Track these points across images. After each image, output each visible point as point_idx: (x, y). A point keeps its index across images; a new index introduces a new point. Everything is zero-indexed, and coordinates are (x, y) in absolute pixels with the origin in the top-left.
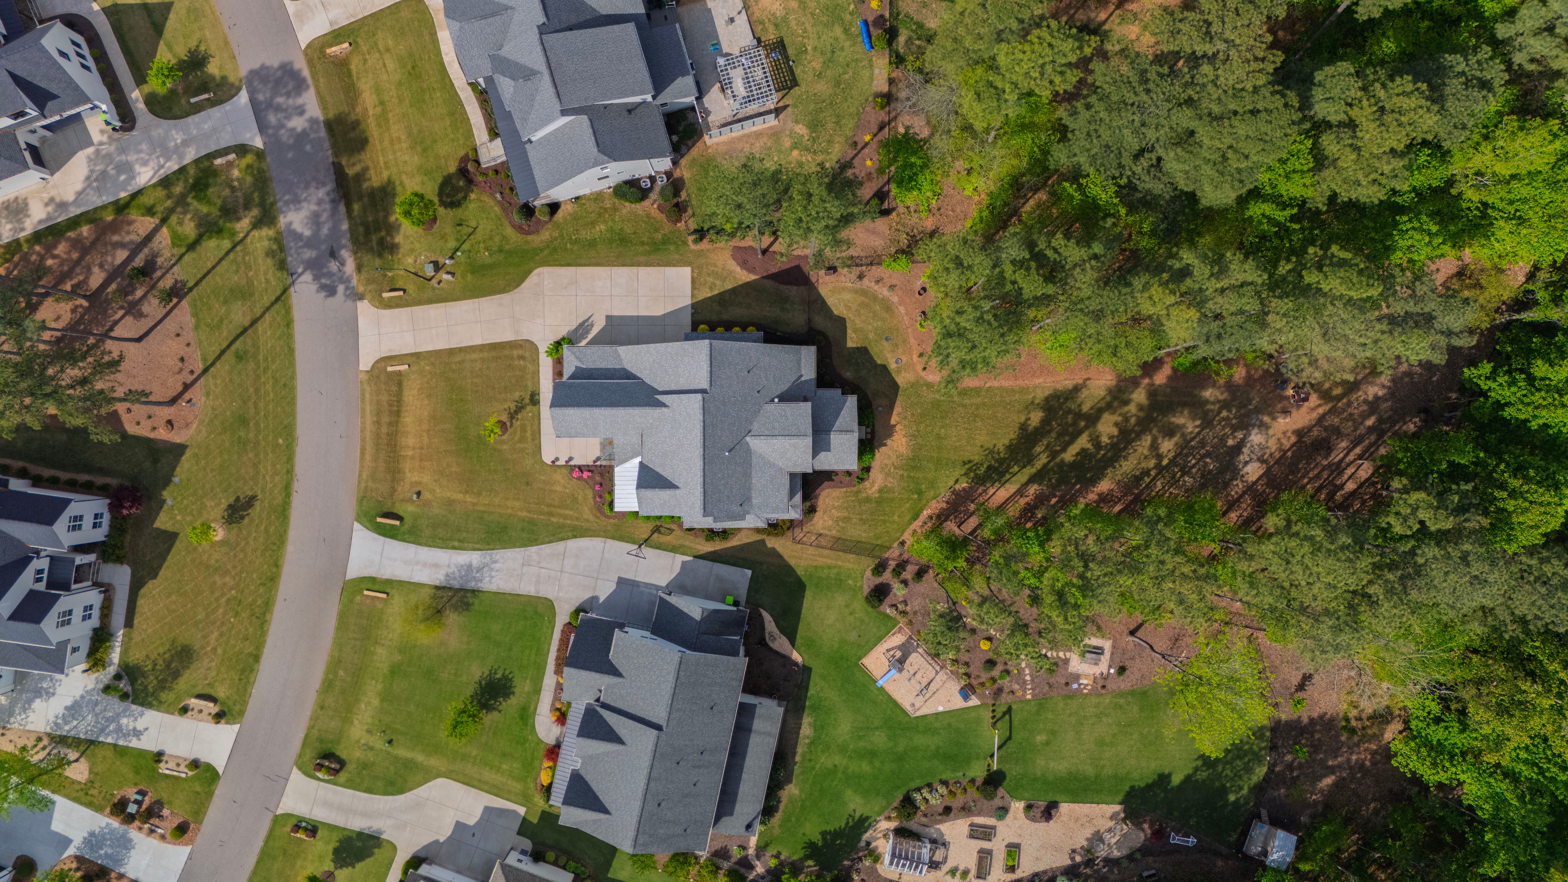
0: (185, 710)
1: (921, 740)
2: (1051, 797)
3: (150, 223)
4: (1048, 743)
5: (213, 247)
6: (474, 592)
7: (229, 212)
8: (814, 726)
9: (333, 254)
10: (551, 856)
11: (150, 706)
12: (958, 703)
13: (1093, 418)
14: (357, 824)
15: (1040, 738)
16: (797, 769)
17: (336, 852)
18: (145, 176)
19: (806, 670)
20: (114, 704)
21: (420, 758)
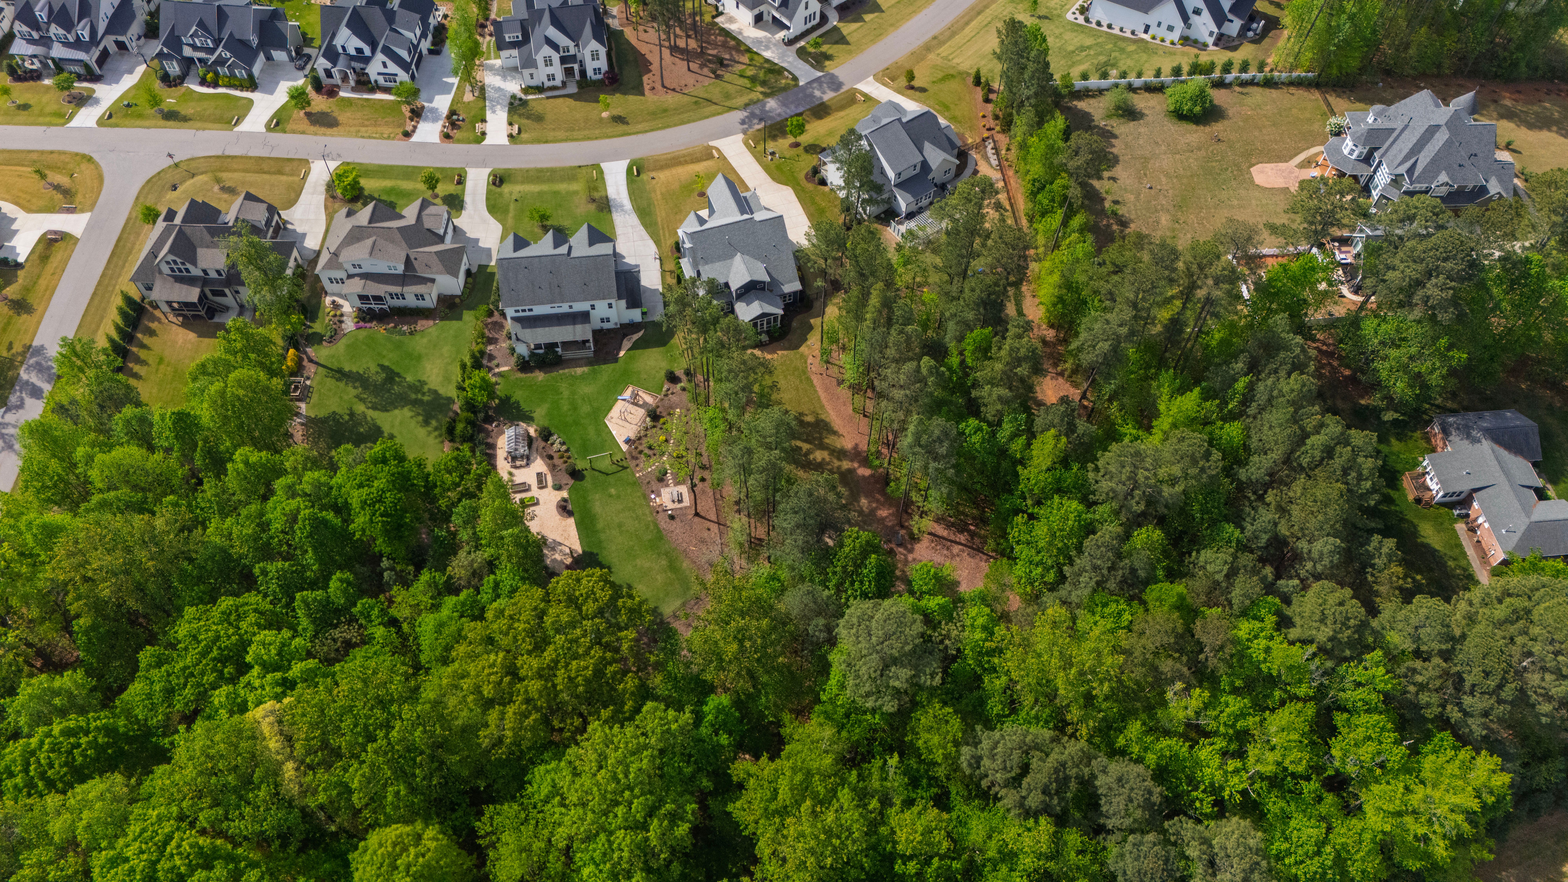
0: (510, 124)
1: (591, 431)
2: (575, 511)
3: (747, 61)
4: (611, 496)
5: (746, 82)
6: (610, 211)
7: (764, 83)
8: (583, 373)
9: (761, 120)
10: (470, 280)
11: (509, 112)
12: (620, 441)
13: (822, 447)
14: (468, 199)
15: (613, 491)
16: (554, 374)
17: (451, 195)
18: (767, 54)
19: (616, 360)
20: (506, 102)
21: (511, 215)
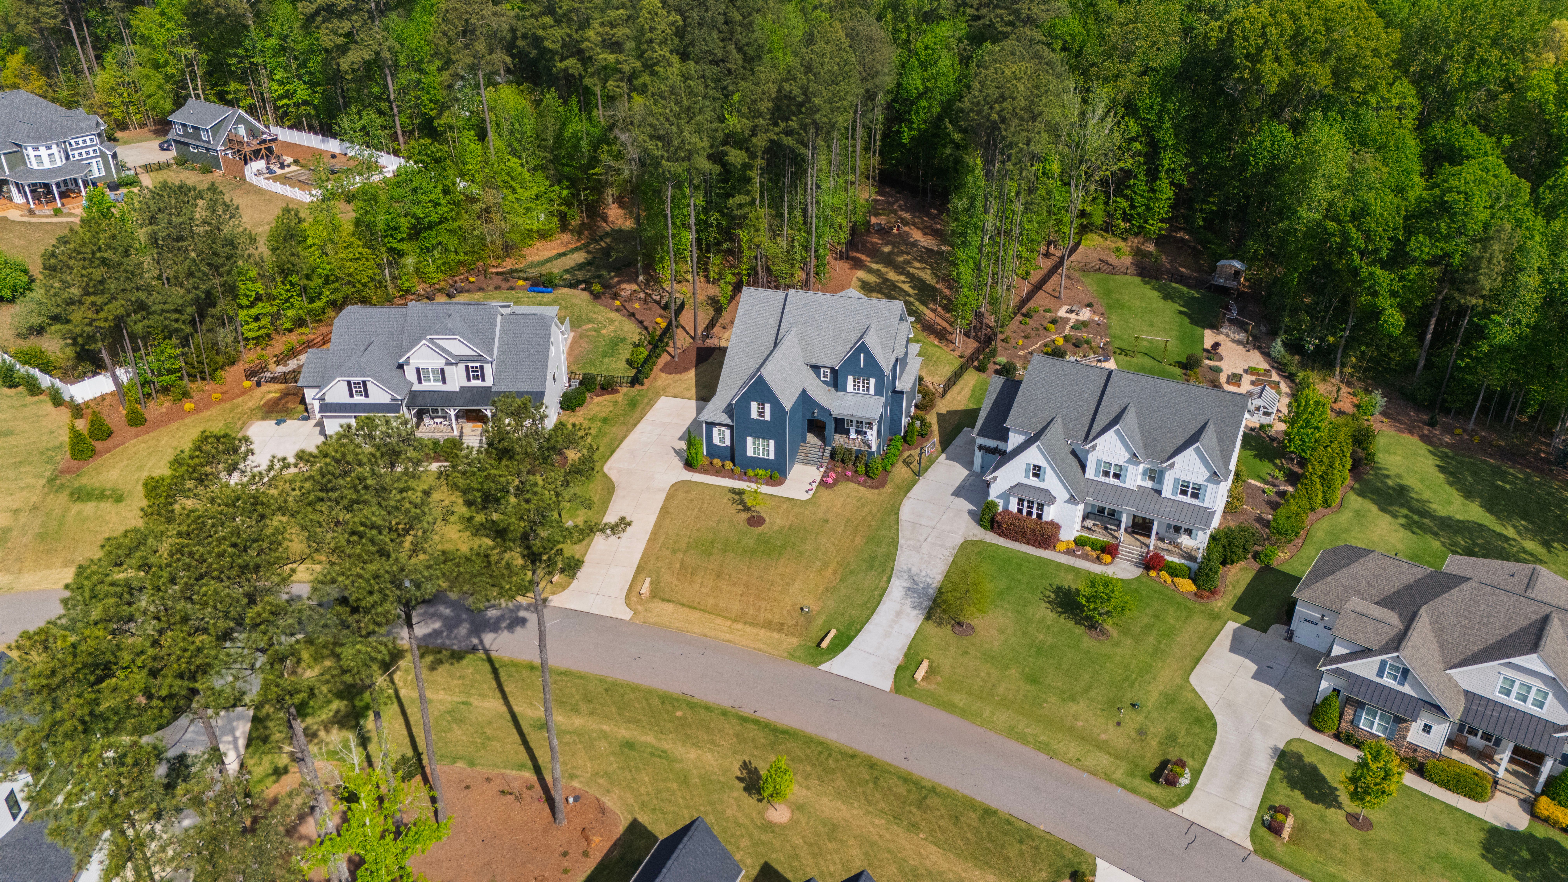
6: (940, 592)
9: (478, 611)
17: (1311, 798)
21: (1159, 688)
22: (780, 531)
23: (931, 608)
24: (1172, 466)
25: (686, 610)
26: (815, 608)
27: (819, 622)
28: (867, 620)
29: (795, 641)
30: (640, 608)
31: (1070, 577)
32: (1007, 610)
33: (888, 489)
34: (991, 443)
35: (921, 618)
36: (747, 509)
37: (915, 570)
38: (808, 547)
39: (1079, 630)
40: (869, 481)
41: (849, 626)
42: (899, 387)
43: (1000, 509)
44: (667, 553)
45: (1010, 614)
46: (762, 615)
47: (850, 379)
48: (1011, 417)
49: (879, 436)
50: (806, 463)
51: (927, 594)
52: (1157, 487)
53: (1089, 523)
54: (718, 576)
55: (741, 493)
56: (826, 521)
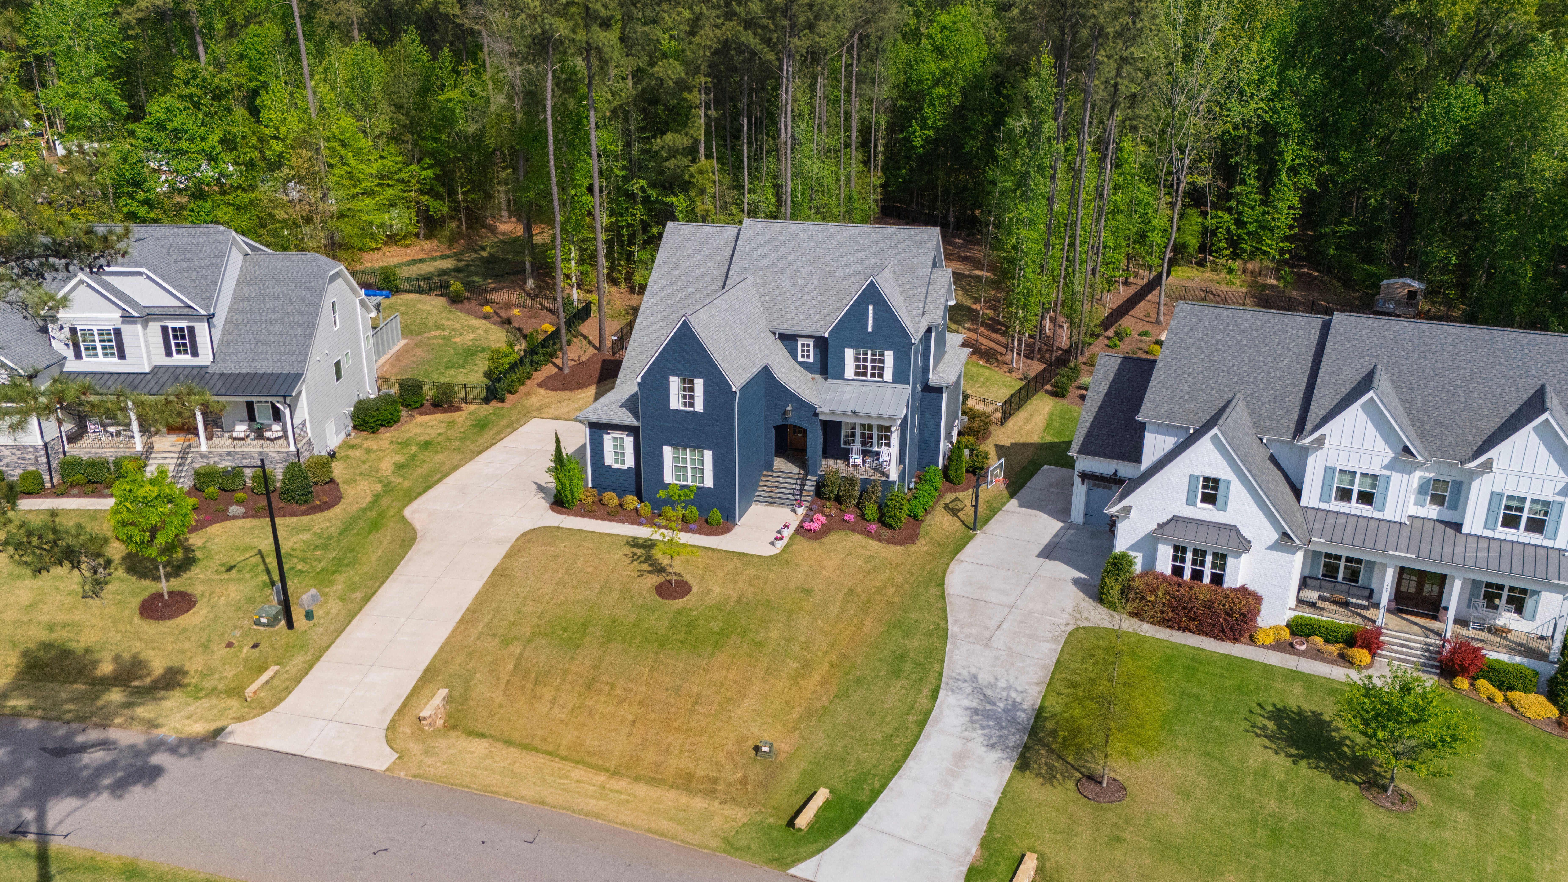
22: (719, 607)
23: (1026, 748)
24: (1488, 466)
25: (513, 753)
26: (784, 747)
27: (793, 774)
28: (895, 772)
29: (739, 815)
30: (415, 748)
31: (1297, 689)
32: (1186, 751)
33: (921, 547)
34: (1104, 466)
35: (1009, 766)
36: (659, 569)
37: (984, 677)
38: (773, 635)
39: (1348, 792)
40: (886, 532)
41: (858, 782)
42: (934, 379)
43: (1138, 568)
44: (492, 644)
45: (1192, 759)
46: (673, 762)
47: (850, 354)
48: (1147, 404)
49: (901, 460)
50: (772, 502)
51: (1014, 721)
52: (1449, 516)
53: (1311, 595)
54: (590, 685)
55: (648, 545)
56: (808, 592)
